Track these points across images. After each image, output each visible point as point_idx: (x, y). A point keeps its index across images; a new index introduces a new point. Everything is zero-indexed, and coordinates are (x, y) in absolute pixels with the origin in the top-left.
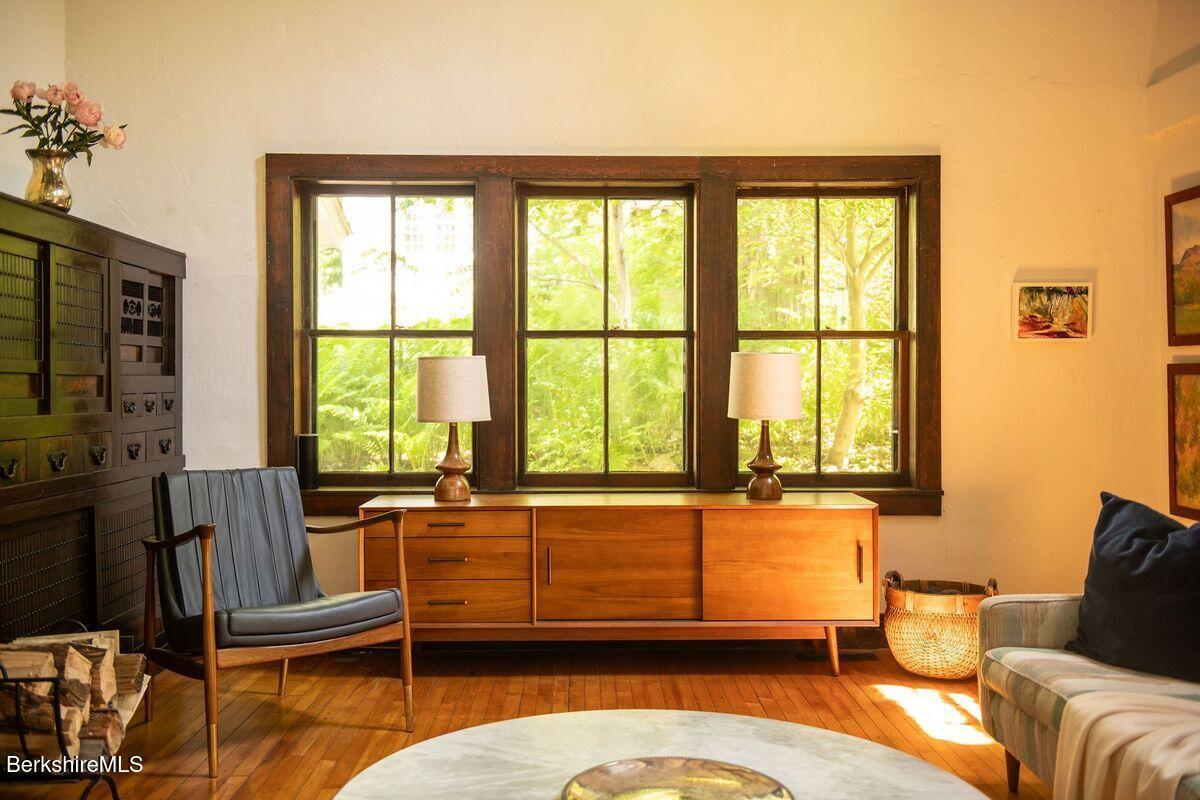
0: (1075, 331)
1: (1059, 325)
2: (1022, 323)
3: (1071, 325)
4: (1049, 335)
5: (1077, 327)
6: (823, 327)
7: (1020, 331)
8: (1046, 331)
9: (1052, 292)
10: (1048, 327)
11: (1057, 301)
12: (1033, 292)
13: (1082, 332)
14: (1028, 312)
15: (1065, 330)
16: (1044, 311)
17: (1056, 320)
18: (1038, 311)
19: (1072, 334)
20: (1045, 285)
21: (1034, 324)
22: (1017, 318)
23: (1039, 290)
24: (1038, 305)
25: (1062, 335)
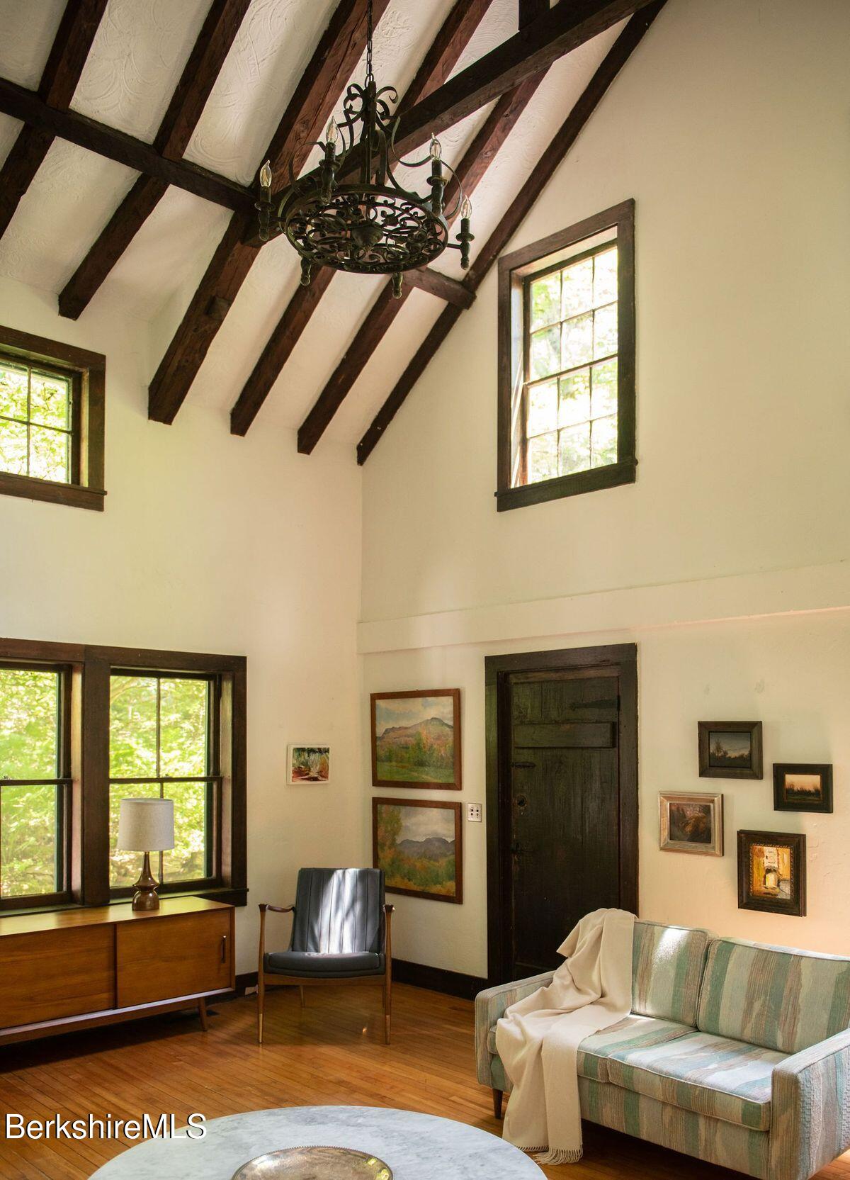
0: (322, 776)
1: (313, 774)
2: (294, 772)
3: (320, 772)
4: (309, 779)
5: (323, 773)
6: (163, 775)
7: (293, 777)
8: (306, 777)
9: (311, 751)
10: (308, 774)
11: (313, 757)
12: (300, 751)
13: (326, 777)
14: (297, 764)
15: (316, 776)
16: (306, 764)
17: (312, 769)
18: (302, 764)
19: (320, 778)
20: (306, 747)
21: (301, 772)
22: (291, 769)
23: (303, 750)
24: (302, 760)
25: (315, 779)
